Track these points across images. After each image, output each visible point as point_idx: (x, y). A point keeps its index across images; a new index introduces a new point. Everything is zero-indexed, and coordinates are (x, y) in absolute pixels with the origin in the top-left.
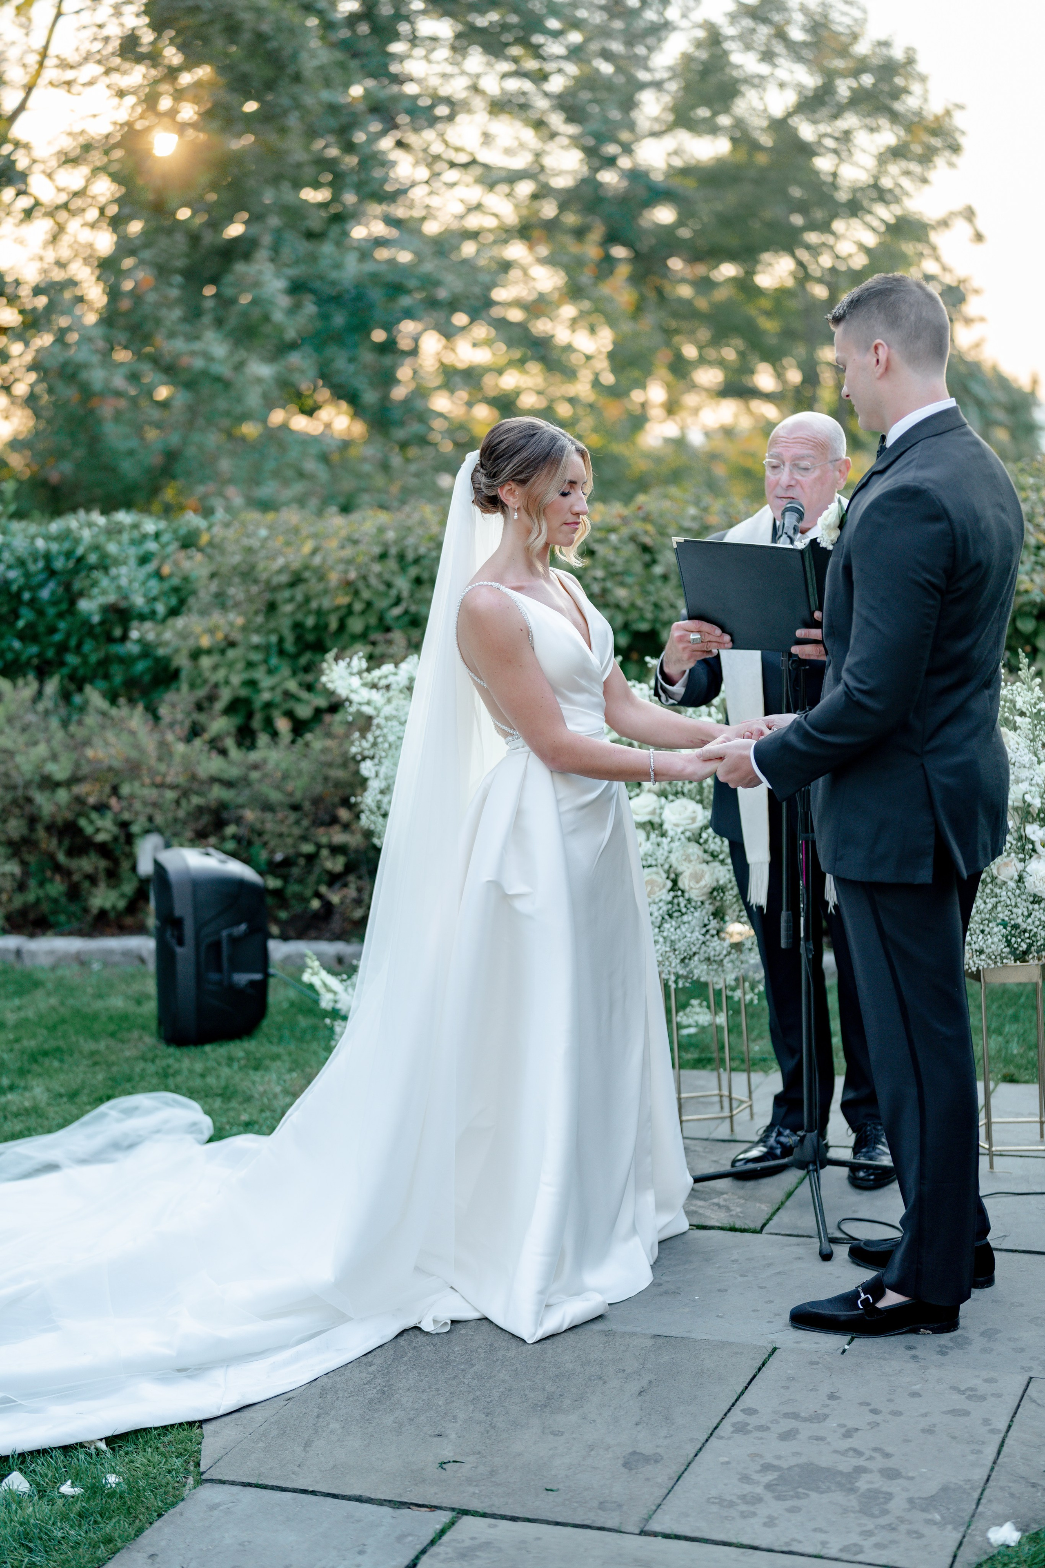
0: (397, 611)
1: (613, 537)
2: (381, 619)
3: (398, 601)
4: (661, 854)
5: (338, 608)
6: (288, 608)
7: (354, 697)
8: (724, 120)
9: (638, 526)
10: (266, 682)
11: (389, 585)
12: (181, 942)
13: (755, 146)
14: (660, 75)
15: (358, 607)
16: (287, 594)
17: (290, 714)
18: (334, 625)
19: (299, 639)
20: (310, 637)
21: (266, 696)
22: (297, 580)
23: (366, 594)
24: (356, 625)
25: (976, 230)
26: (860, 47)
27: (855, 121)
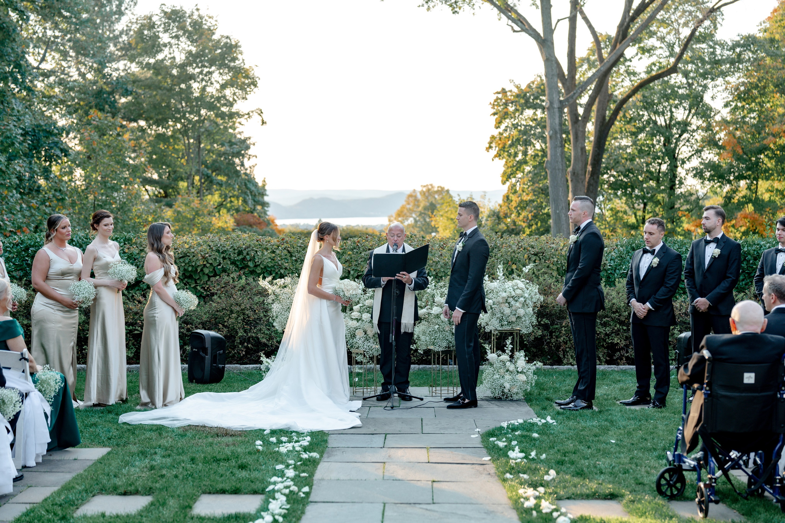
0: (219, 267)
2: (214, 269)
3: (219, 265)
4: (362, 326)
5: (201, 265)
6: (183, 264)
7: (267, 287)
8: (151, 60)
9: (286, 245)
11: (215, 259)
12: (207, 355)
15: (208, 265)
16: (182, 260)
19: (184, 274)
20: (187, 274)
22: (185, 255)
23: (210, 262)
24: (206, 271)
25: (263, 121)
26: (216, 37)
27: (213, 68)
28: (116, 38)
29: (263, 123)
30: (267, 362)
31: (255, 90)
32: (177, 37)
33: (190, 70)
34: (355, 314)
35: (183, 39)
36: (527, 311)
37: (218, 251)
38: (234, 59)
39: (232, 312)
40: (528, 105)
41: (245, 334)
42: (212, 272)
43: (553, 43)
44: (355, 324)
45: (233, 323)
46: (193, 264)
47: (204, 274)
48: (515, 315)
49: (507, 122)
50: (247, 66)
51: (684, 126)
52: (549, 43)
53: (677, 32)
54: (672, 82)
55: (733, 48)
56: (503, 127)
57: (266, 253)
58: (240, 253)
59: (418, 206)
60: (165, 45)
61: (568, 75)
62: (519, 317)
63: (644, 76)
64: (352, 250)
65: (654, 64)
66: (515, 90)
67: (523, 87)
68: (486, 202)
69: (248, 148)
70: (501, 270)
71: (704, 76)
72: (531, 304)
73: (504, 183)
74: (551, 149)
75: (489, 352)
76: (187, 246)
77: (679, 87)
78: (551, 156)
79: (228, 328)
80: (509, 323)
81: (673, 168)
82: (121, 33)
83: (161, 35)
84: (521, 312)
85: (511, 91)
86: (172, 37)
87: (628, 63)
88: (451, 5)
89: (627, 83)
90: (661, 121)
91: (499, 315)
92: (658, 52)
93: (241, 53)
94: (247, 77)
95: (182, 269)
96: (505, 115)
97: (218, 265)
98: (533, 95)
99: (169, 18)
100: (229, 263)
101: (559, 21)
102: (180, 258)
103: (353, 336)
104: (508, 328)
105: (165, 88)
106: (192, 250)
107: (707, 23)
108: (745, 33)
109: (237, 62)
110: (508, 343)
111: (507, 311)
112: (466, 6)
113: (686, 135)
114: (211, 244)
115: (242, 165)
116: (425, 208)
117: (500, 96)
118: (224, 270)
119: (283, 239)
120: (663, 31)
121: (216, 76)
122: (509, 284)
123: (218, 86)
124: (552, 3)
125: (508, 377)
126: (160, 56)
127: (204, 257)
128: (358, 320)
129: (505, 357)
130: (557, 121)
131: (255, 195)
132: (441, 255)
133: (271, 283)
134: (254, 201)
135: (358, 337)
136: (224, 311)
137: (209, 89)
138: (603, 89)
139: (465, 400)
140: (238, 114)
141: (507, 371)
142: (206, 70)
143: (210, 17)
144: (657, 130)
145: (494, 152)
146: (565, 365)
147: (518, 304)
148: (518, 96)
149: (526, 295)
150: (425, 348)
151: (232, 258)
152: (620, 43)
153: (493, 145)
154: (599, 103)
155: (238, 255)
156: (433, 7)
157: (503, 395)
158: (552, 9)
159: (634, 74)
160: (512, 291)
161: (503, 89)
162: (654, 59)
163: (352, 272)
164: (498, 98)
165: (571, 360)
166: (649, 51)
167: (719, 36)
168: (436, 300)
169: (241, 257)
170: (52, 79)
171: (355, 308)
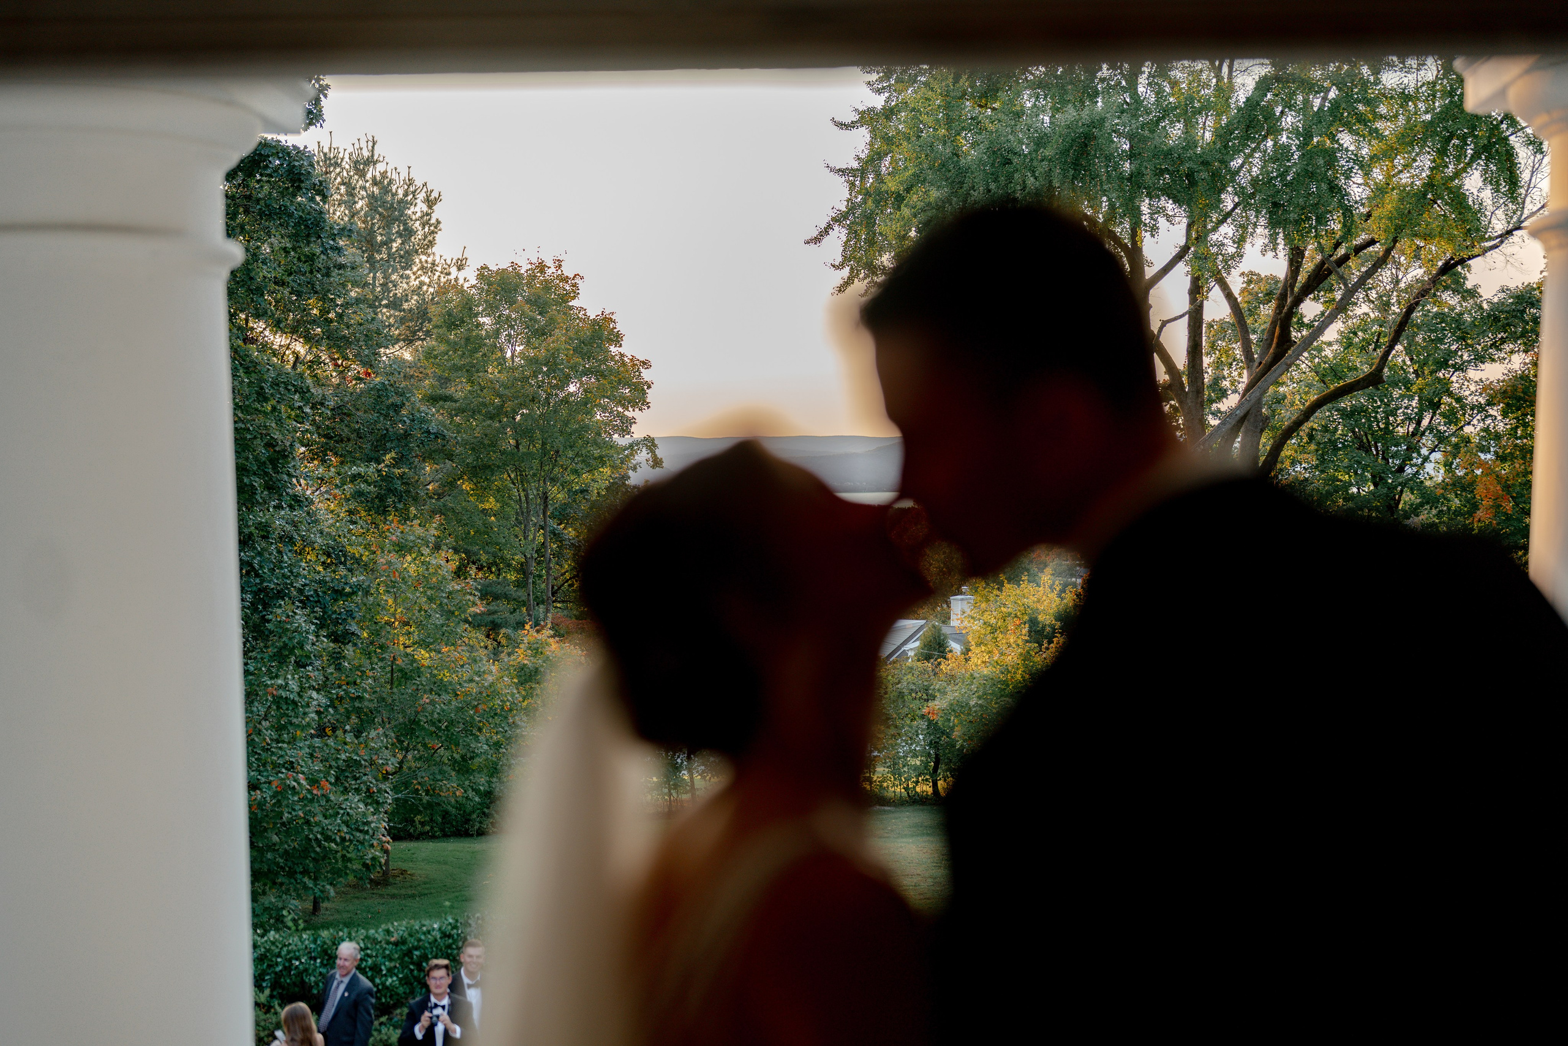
31: (644, 406)
50: (627, 365)
94: (629, 384)
101: (1164, 324)
109: (611, 361)
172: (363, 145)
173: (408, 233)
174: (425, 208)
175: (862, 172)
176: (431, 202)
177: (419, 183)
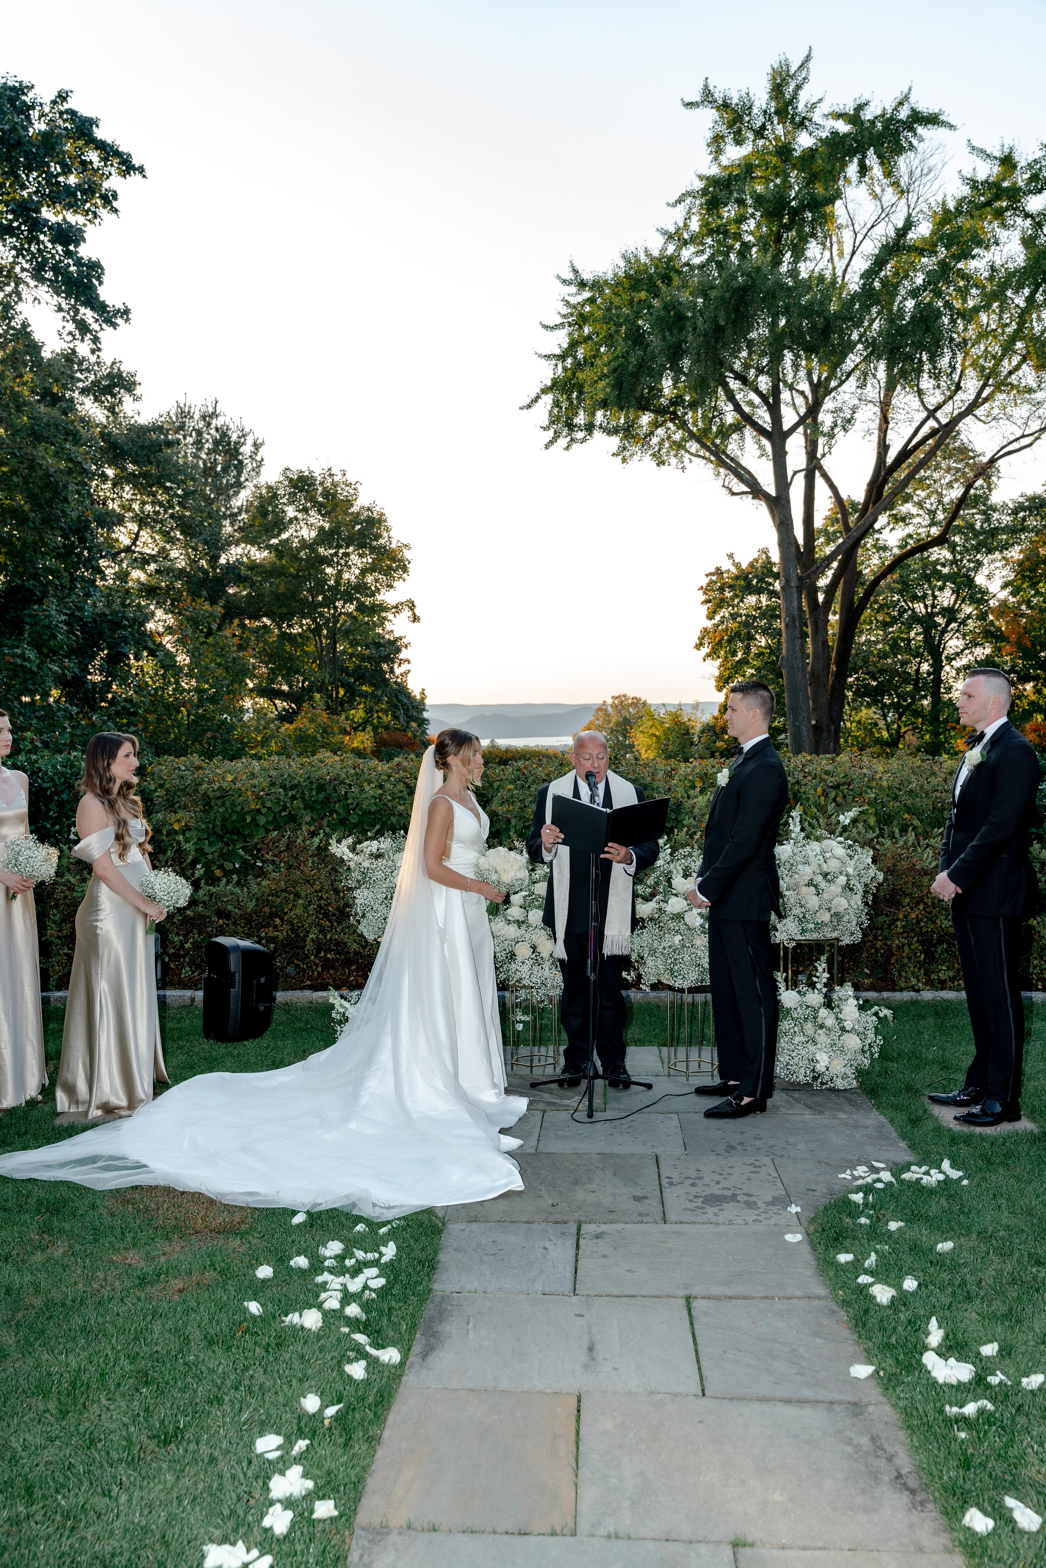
0: (283, 814)
1: (392, 779)
3: (285, 808)
4: (527, 935)
5: (253, 810)
6: (221, 810)
7: (345, 858)
8: (275, 541)
10: (208, 849)
11: (278, 800)
12: (233, 986)
13: (295, 557)
14: (236, 510)
15: (264, 810)
16: (219, 802)
17: (221, 867)
18: (249, 819)
19: (224, 826)
21: (210, 857)
22: (225, 795)
23: (269, 804)
24: (262, 820)
25: (414, 614)
26: (354, 509)
27: (351, 549)
28: (233, 516)
29: (415, 619)
30: (342, 1006)
31: (405, 575)
32: (305, 510)
33: (321, 550)
34: (515, 912)
35: (312, 513)
36: (853, 903)
37: (283, 787)
38: (378, 537)
39: (297, 896)
40: (749, 589)
41: (321, 936)
42: (271, 822)
43: (788, 502)
44: (512, 931)
45: (299, 917)
46: (238, 809)
47: (258, 825)
48: (829, 909)
49: (724, 612)
50: (394, 546)
51: (950, 613)
52: (784, 502)
53: (941, 495)
54: (933, 558)
55: (1015, 512)
56: (718, 618)
57: (367, 788)
58: (321, 788)
59: (609, 722)
60: (291, 521)
61: (804, 546)
62: (836, 914)
63: (896, 551)
64: (513, 782)
65: (910, 536)
66: (733, 570)
67: (744, 566)
68: (699, 714)
69: (398, 650)
70: (798, 820)
71: (977, 549)
72: (860, 888)
73: (720, 689)
74: (787, 641)
75: (782, 986)
76: (229, 778)
77: (944, 565)
78: (788, 651)
79: (292, 924)
80: (819, 926)
81: (937, 667)
82: (240, 509)
83: (286, 509)
84: (841, 904)
85: (728, 571)
86: (299, 511)
87: (876, 536)
88: (654, 455)
89: (875, 561)
90: (920, 608)
91: (797, 911)
92: (916, 521)
93: (388, 530)
94: (393, 559)
95: (219, 818)
96: (720, 604)
97: (281, 811)
98: (756, 576)
99: (295, 487)
100: (302, 806)
101: (795, 473)
102: (218, 798)
103: (512, 956)
104: (815, 936)
105: (291, 575)
106: (239, 785)
107: (980, 482)
108: (1029, 493)
109: (382, 541)
110: (820, 969)
111: (813, 902)
112: (673, 461)
113: (954, 625)
114: (274, 773)
115: (392, 671)
116: (618, 724)
117: (714, 578)
118: (293, 819)
119: (398, 765)
120: (922, 494)
121: (354, 558)
122: (815, 847)
123: (357, 572)
124: (787, 448)
125: (822, 1037)
126: (284, 536)
127: (258, 797)
128: (519, 923)
129: (815, 998)
130: (795, 604)
131: (408, 709)
132: (669, 789)
133: (353, 849)
134: (407, 716)
135: (519, 958)
136: (284, 894)
137: (346, 576)
138: (851, 566)
139: (742, 1099)
140: (382, 608)
141: (822, 1027)
142: (341, 551)
143: (347, 485)
144: (915, 619)
145: (705, 650)
146: (901, 990)
147: (835, 888)
148: (737, 578)
149: (850, 871)
150: (654, 980)
151: (307, 797)
152: (874, 504)
153: (706, 641)
154: (845, 583)
155: (317, 793)
156: (632, 455)
157: (815, 1079)
158: (788, 457)
159: (885, 548)
160: (822, 861)
161: (718, 569)
162: (910, 529)
163: (513, 821)
164: (712, 582)
165: (914, 981)
166: (903, 519)
167: (996, 498)
168: (674, 883)
169: (321, 796)
170: (152, 567)
171: (513, 898)
172: (209, 404)
173: (240, 466)
174: (253, 449)
175: (562, 357)
176: (257, 446)
177: (247, 430)
